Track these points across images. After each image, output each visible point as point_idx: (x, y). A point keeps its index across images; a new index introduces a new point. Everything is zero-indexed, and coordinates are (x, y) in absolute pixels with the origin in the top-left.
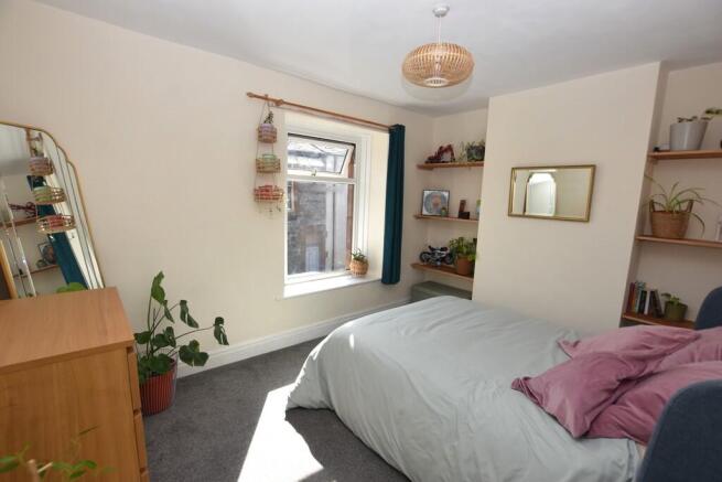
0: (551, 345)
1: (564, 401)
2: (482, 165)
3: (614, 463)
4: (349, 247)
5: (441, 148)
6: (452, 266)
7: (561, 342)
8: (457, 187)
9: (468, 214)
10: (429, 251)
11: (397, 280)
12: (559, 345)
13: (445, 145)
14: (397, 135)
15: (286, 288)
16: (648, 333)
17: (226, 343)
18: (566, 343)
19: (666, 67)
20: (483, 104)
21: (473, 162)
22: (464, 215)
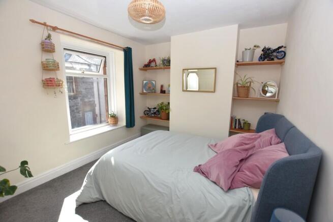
0: (206, 147)
1: (218, 174)
2: (170, 68)
3: (244, 200)
4: (107, 111)
5: (150, 60)
6: (159, 116)
7: (210, 145)
8: (159, 79)
9: (165, 91)
10: (148, 110)
11: (134, 125)
12: (209, 147)
13: (152, 59)
14: (128, 52)
15: (71, 136)
16: (243, 137)
17: (30, 175)
18: (212, 145)
19: (240, 27)
20: (168, 39)
21: (166, 67)
22: (163, 92)
